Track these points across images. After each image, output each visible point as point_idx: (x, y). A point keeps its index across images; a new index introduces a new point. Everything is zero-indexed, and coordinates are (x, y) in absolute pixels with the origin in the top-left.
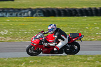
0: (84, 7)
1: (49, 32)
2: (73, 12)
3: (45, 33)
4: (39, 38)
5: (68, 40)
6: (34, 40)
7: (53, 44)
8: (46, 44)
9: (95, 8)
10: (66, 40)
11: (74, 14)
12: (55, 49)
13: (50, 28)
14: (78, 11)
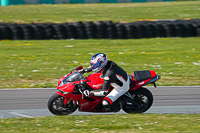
0: (70, 21)
1: (93, 68)
2: (47, 30)
3: (84, 72)
4: (74, 80)
5: (130, 85)
6: (62, 84)
7: (101, 93)
8: (86, 93)
9: (91, 23)
10: (127, 85)
11: (48, 34)
12: (105, 103)
13: (95, 61)
14: (57, 29)
